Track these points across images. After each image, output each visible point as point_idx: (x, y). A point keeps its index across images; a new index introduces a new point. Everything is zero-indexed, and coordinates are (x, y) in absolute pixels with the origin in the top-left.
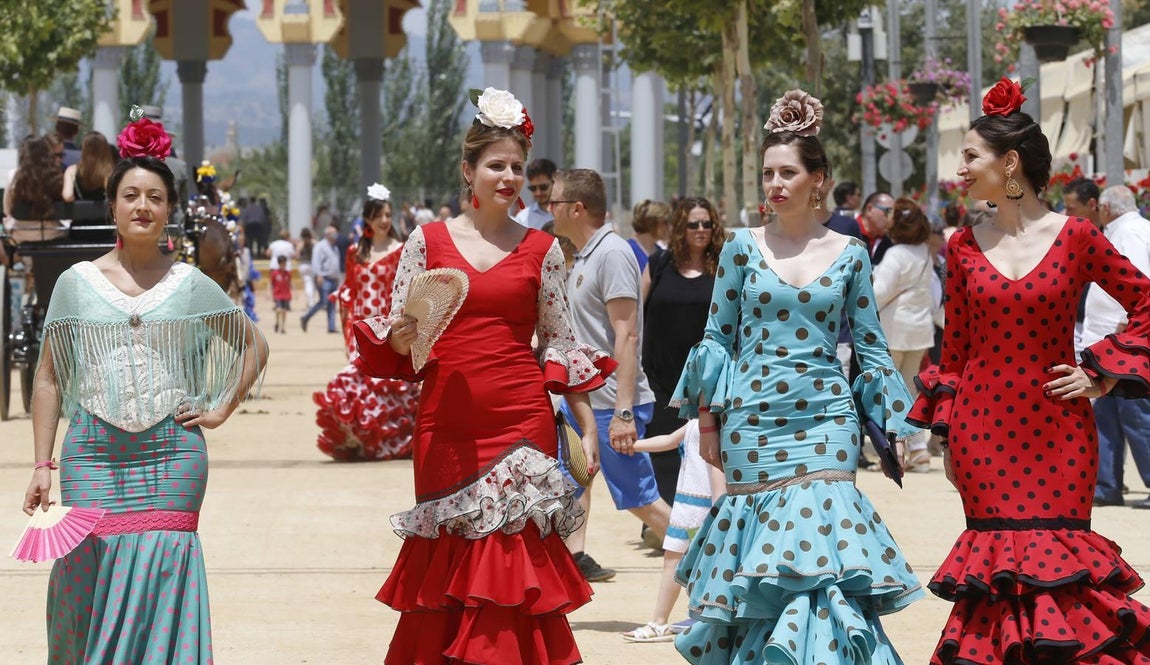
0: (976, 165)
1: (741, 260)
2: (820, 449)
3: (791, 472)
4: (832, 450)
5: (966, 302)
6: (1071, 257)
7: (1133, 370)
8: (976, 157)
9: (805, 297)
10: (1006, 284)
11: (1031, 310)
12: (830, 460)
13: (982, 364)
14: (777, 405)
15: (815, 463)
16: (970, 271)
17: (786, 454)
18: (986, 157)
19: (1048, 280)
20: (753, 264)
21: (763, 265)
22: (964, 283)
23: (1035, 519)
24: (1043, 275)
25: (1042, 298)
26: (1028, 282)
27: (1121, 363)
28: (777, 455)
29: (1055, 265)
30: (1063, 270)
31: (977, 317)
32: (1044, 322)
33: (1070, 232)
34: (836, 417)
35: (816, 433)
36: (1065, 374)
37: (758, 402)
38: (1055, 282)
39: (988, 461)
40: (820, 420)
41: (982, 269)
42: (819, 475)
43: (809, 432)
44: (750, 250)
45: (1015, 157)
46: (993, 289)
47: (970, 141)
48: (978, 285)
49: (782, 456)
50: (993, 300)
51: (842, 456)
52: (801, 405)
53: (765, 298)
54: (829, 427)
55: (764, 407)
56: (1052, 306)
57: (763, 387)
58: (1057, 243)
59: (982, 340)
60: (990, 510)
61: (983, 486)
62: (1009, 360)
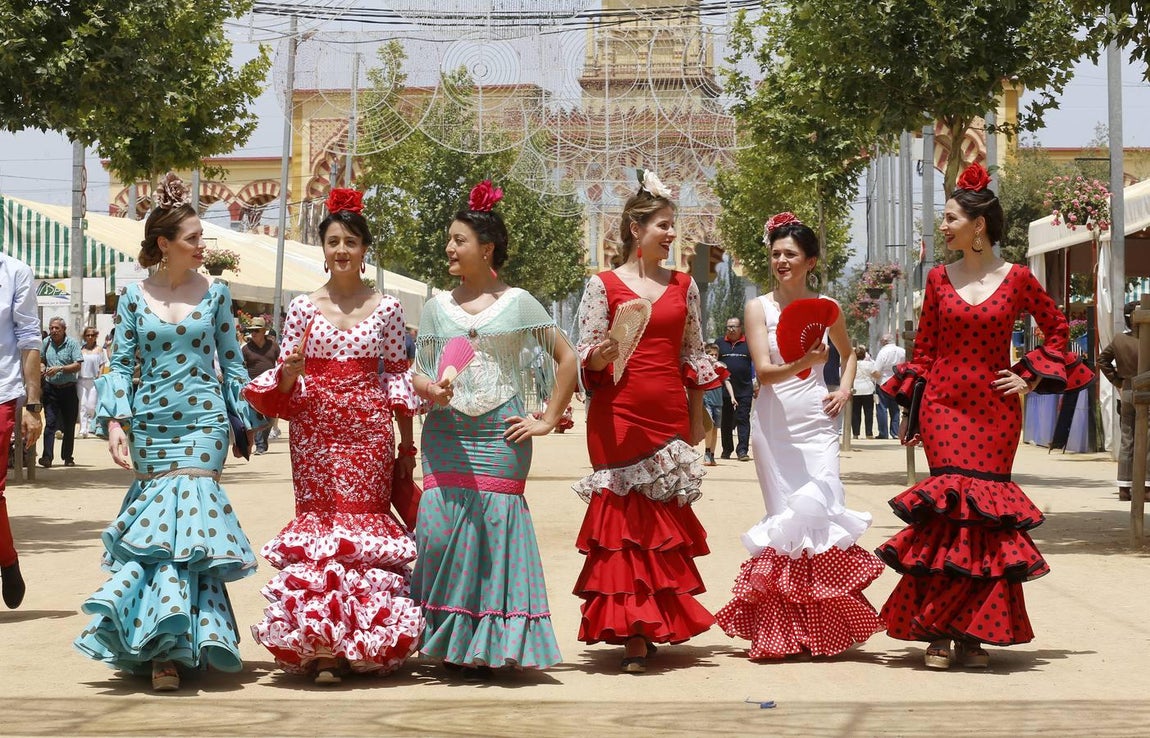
0: (954, 225)
1: (133, 307)
2: (189, 451)
3: (167, 467)
4: (197, 452)
5: (937, 319)
6: (1015, 291)
7: (1056, 373)
8: (956, 219)
9: (181, 330)
10: (968, 308)
11: (984, 326)
12: (195, 461)
13: (946, 362)
14: (159, 415)
15: (185, 462)
16: (942, 297)
17: (165, 453)
18: (962, 220)
19: (999, 307)
20: (140, 310)
21: (147, 311)
22: (937, 305)
23: (974, 470)
24: (995, 303)
25: (993, 318)
26: (983, 307)
27: (1047, 367)
28: (158, 454)
29: (1004, 296)
30: (1009, 300)
31: (945, 329)
32: (993, 335)
33: (1015, 274)
34: (204, 428)
35: (188, 439)
36: (1005, 376)
37: (146, 412)
38: (1003, 308)
39: (946, 427)
40: (192, 429)
41: (951, 296)
42: (185, 471)
43: (182, 438)
44: (138, 298)
45: (982, 220)
46: (957, 310)
47: (951, 207)
48: (948, 307)
49: (162, 454)
50: (958, 319)
51: (205, 458)
52: (177, 416)
53: (152, 336)
54: (198, 435)
55: (150, 416)
56: (999, 324)
57: (151, 401)
58: (1006, 281)
59: (948, 346)
60: (944, 461)
61: (941, 444)
62: (965, 360)
